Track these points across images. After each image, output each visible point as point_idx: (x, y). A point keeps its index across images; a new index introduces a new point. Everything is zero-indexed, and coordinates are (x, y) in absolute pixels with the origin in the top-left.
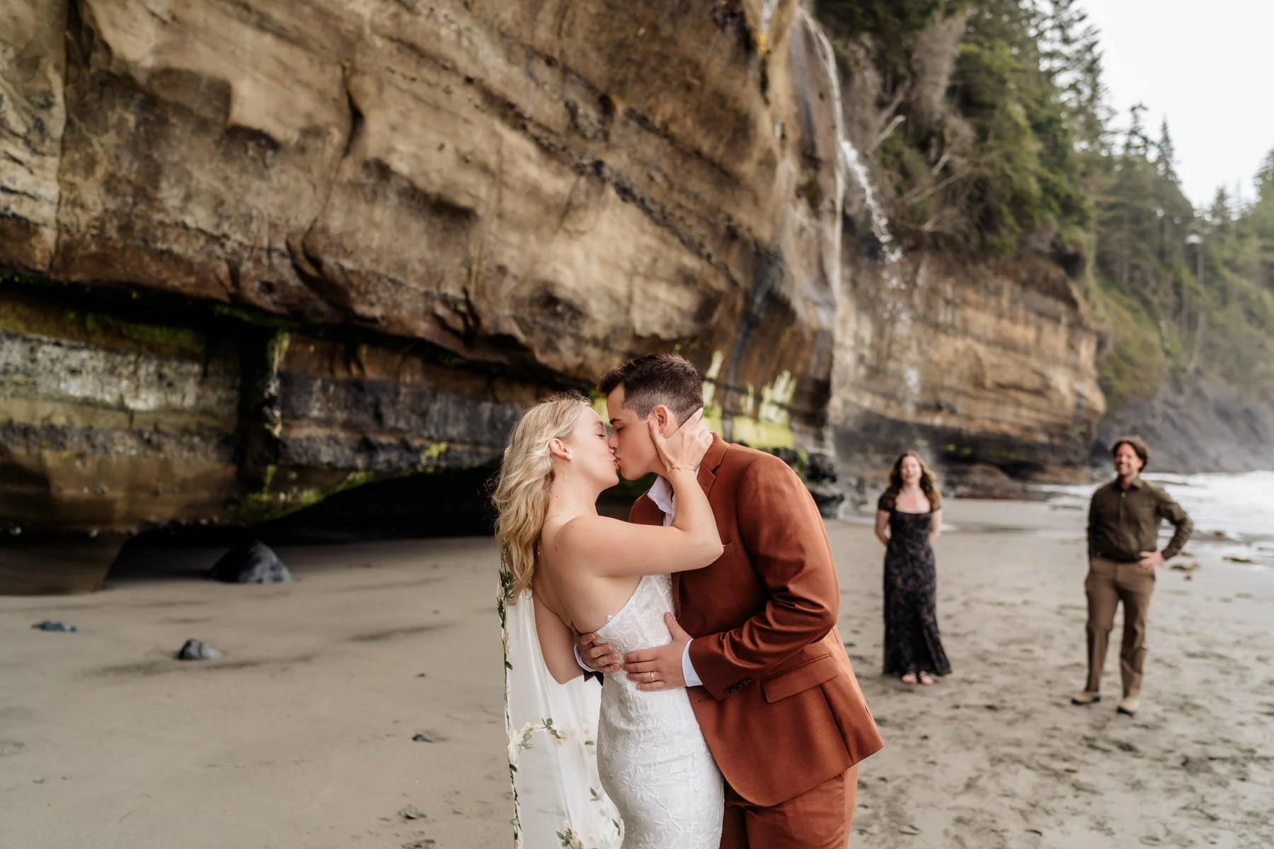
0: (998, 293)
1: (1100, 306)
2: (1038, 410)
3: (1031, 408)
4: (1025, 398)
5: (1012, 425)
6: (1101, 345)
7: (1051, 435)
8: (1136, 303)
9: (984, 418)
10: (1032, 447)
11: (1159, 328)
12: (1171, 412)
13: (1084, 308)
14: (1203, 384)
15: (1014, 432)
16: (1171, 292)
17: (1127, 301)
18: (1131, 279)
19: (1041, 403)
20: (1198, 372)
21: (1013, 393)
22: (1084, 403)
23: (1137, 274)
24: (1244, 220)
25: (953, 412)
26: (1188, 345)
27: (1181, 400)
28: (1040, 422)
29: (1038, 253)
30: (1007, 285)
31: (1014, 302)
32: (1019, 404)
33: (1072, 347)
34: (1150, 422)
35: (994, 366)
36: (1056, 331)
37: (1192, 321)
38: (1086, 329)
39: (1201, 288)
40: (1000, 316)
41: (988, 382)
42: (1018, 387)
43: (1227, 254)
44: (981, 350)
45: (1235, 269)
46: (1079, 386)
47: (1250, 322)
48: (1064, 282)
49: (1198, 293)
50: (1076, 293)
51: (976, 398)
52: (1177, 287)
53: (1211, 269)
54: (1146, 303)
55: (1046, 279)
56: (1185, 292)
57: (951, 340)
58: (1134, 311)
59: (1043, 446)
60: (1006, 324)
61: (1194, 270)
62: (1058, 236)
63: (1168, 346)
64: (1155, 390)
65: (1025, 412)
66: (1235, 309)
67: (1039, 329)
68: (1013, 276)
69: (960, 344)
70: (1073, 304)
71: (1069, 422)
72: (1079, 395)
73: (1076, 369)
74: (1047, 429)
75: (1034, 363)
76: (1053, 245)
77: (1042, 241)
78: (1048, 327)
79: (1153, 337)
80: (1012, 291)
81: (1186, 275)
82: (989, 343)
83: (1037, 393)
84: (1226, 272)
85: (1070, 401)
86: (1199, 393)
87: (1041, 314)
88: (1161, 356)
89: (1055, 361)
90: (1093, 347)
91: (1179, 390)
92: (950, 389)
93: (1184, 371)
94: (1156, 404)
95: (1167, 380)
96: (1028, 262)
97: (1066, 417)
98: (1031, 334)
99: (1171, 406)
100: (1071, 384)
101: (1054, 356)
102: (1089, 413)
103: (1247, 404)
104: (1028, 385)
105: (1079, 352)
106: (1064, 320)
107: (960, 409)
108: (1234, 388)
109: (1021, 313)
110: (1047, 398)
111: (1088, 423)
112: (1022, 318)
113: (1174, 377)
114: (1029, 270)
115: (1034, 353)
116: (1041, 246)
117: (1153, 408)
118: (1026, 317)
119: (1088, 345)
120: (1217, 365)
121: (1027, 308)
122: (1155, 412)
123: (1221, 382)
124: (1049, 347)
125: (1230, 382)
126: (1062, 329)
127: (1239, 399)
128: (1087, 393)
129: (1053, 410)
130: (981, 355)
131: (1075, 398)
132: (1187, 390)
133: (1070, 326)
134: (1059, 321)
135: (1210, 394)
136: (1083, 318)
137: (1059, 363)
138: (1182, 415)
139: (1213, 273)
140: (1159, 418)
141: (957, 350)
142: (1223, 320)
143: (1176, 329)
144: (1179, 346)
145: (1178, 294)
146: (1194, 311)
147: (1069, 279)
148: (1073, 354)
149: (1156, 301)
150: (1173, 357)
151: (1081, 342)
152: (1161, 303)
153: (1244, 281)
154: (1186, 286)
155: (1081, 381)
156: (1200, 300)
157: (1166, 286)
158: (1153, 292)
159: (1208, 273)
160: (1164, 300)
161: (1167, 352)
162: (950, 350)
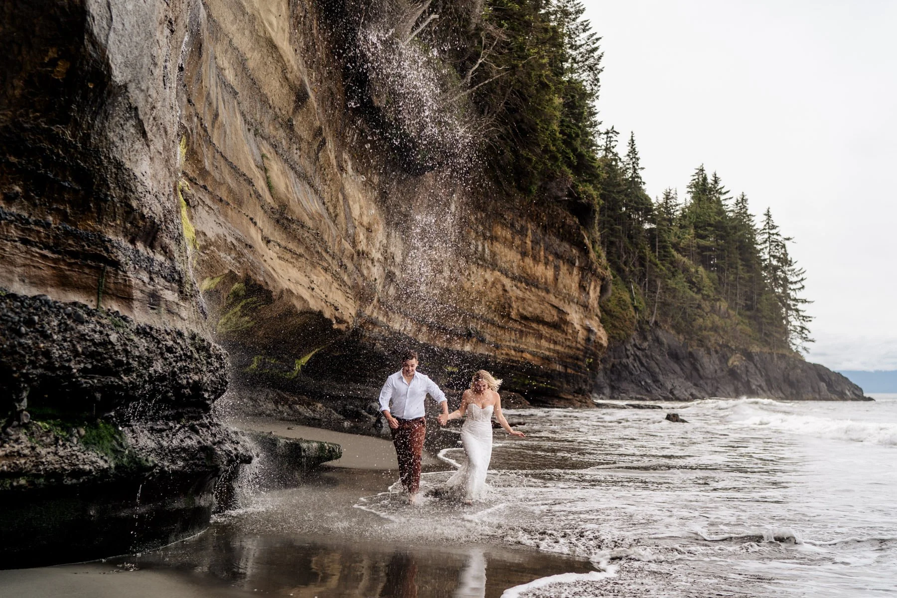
0: (522, 232)
1: (603, 256)
2: (555, 343)
3: (549, 340)
4: (544, 330)
5: (533, 354)
6: (603, 290)
7: (566, 367)
9: (509, 347)
10: (550, 375)
11: (630, 291)
12: (639, 353)
13: (592, 255)
14: (660, 333)
15: (535, 362)
16: (637, 264)
19: (560, 336)
20: (656, 322)
21: (534, 325)
22: (592, 337)
25: (481, 340)
26: (650, 304)
27: (645, 345)
28: (558, 352)
29: (557, 199)
30: (531, 226)
31: (535, 242)
32: (540, 336)
33: (582, 288)
34: (625, 361)
35: (518, 299)
36: (571, 273)
37: (652, 283)
38: (595, 273)
39: (658, 261)
40: (524, 254)
41: (513, 314)
42: (539, 320)
43: (673, 239)
44: (507, 282)
45: (680, 250)
46: (587, 322)
47: (691, 289)
48: (578, 229)
49: (656, 265)
50: (586, 241)
51: (502, 328)
52: (642, 259)
53: (664, 248)
54: (620, 271)
55: (564, 224)
56: (647, 264)
57: (481, 271)
59: (559, 375)
60: (529, 261)
61: (653, 248)
62: (574, 186)
63: (636, 304)
64: (629, 336)
65: (544, 343)
66: (681, 277)
67: (557, 268)
68: (535, 218)
69: (489, 276)
70: (584, 249)
71: (580, 354)
72: (589, 330)
73: (585, 306)
74: (562, 359)
75: (552, 298)
76: (570, 194)
77: (562, 190)
78: (564, 268)
79: (626, 297)
80: (534, 233)
81: (647, 251)
82: (513, 278)
83: (555, 326)
84: (673, 252)
85: (582, 335)
86: (657, 340)
87: (558, 256)
88: (632, 310)
89: (569, 299)
90: (598, 289)
91: (645, 339)
93: (648, 322)
94: (629, 347)
95: (636, 330)
96: (549, 207)
97: (578, 349)
98: (550, 274)
99: (639, 349)
100: (581, 319)
101: (569, 294)
102: (596, 347)
103: (690, 349)
104: (548, 319)
105: (588, 293)
106: (577, 264)
107: (488, 338)
108: (681, 337)
109: (542, 253)
110: (563, 332)
111: (595, 355)
112: (542, 258)
113: (641, 328)
114: (550, 216)
115: (552, 291)
116: (560, 194)
117: (626, 349)
118: (545, 257)
119: (595, 288)
120: (669, 320)
121: (546, 249)
122: (628, 353)
123: (673, 332)
124: (565, 287)
125: (678, 333)
126: (575, 272)
127: (685, 345)
128: (595, 329)
129: (568, 343)
130: (508, 288)
131: (585, 333)
132: (650, 338)
133: (581, 269)
134: (574, 264)
135: (664, 340)
136: (592, 263)
137: (573, 301)
138: (647, 356)
139: (665, 252)
140: (631, 358)
141: (486, 281)
142: (674, 286)
143: (641, 291)
144: (644, 304)
145: (643, 265)
146: (653, 278)
147: (581, 227)
148: (584, 294)
149: (627, 269)
150: (640, 312)
151: (590, 284)
152: (632, 272)
153: (685, 259)
154: (648, 259)
155: (591, 319)
156: (658, 270)
157: (634, 259)
158: (626, 263)
159: (662, 251)
160: (633, 269)
161: (636, 308)
162: (480, 281)
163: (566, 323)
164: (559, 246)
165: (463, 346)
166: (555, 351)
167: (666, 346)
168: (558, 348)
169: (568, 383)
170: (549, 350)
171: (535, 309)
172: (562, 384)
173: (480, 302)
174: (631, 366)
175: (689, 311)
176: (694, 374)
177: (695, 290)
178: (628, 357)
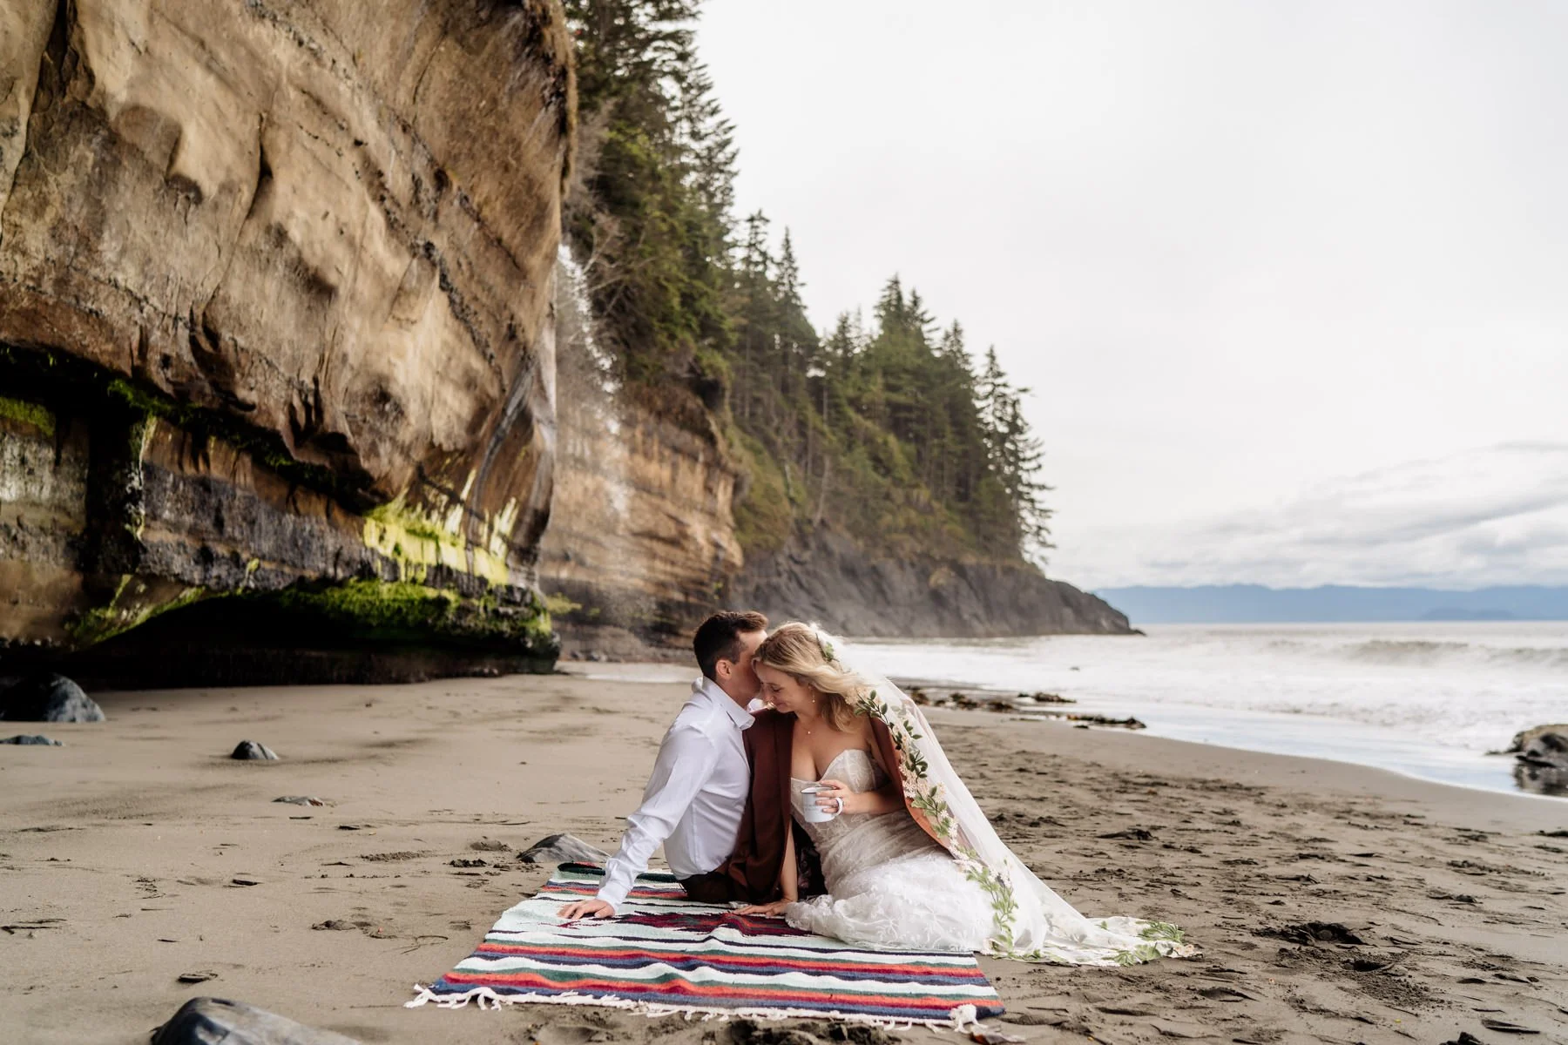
0: (634, 423)
1: (737, 442)
2: (673, 563)
3: (665, 560)
4: (660, 548)
5: (644, 580)
6: (737, 488)
7: (687, 594)
8: (759, 445)
10: (666, 606)
11: (784, 475)
12: (797, 569)
13: (722, 446)
14: (828, 538)
16: (795, 432)
17: (748, 440)
18: (752, 414)
19: (678, 554)
20: (823, 522)
21: (648, 542)
22: (721, 555)
23: (760, 410)
24: (868, 355)
25: (581, 563)
26: (813, 494)
27: (806, 556)
28: (675, 576)
29: (675, 378)
30: (641, 414)
31: (647, 434)
32: (653, 555)
33: (708, 490)
34: (775, 580)
36: (693, 471)
37: (817, 462)
38: (724, 469)
39: (826, 428)
40: (634, 451)
42: (652, 535)
43: (851, 392)
45: (859, 410)
46: (715, 535)
47: (875, 469)
48: (703, 413)
49: (823, 434)
50: (714, 428)
52: (802, 425)
53: (836, 406)
54: (768, 443)
55: (683, 408)
56: (810, 433)
57: (580, 477)
58: (757, 452)
59: (679, 604)
60: (639, 459)
61: (820, 410)
62: (697, 359)
63: (792, 493)
64: (780, 543)
65: (659, 565)
66: (860, 451)
67: (675, 466)
68: (647, 403)
70: (710, 439)
71: (706, 577)
72: (717, 546)
73: (712, 514)
74: (682, 585)
75: (670, 507)
76: (692, 370)
77: (681, 365)
78: (684, 465)
79: (778, 483)
80: (645, 423)
81: (810, 412)
83: (673, 542)
84: (851, 412)
85: (707, 552)
86: (824, 548)
87: (676, 450)
88: (786, 503)
89: (691, 506)
90: (730, 489)
91: (806, 546)
92: (578, 536)
93: (810, 522)
94: (781, 559)
95: (793, 533)
96: (664, 388)
97: (703, 571)
98: (666, 473)
99: (796, 562)
100: (707, 532)
101: (690, 499)
102: (726, 567)
103: (874, 562)
104: (663, 533)
105: (716, 496)
106: (701, 458)
107: (589, 561)
108: (861, 543)
109: (656, 448)
110: (683, 549)
111: (725, 578)
112: (656, 455)
113: (800, 530)
114: (665, 398)
115: (669, 495)
116: (678, 371)
117: (777, 564)
118: (661, 454)
119: (725, 488)
120: (843, 517)
121: (662, 442)
122: (781, 568)
123: (847, 535)
124: (685, 489)
125: (856, 536)
126: (699, 468)
127: (866, 556)
128: (724, 544)
129: (690, 563)
131: (712, 549)
132: (813, 545)
133: (707, 465)
134: (696, 459)
135: (836, 549)
136: (721, 457)
137: (695, 508)
138: (808, 573)
139: (838, 412)
140: (785, 576)
141: (586, 490)
142: (849, 466)
143: (801, 474)
144: (804, 494)
145: (803, 434)
146: (819, 453)
147: (707, 411)
148: (710, 498)
149: (780, 441)
150: (799, 506)
151: (718, 484)
152: (786, 444)
153: (869, 424)
154: (811, 425)
155: (718, 529)
156: (826, 443)
157: (790, 424)
158: (777, 430)
159: (833, 412)
160: (788, 440)
161: (792, 501)
162: (580, 489)
163: (685, 536)
164: (678, 436)
165: (558, 572)
166: (672, 574)
167: (837, 556)
168: (678, 570)
169: (689, 614)
170: (665, 573)
171: (647, 521)
172: (681, 616)
173: (578, 514)
174: (784, 588)
175: (872, 503)
176: (879, 598)
177: (882, 471)
178: (779, 574)
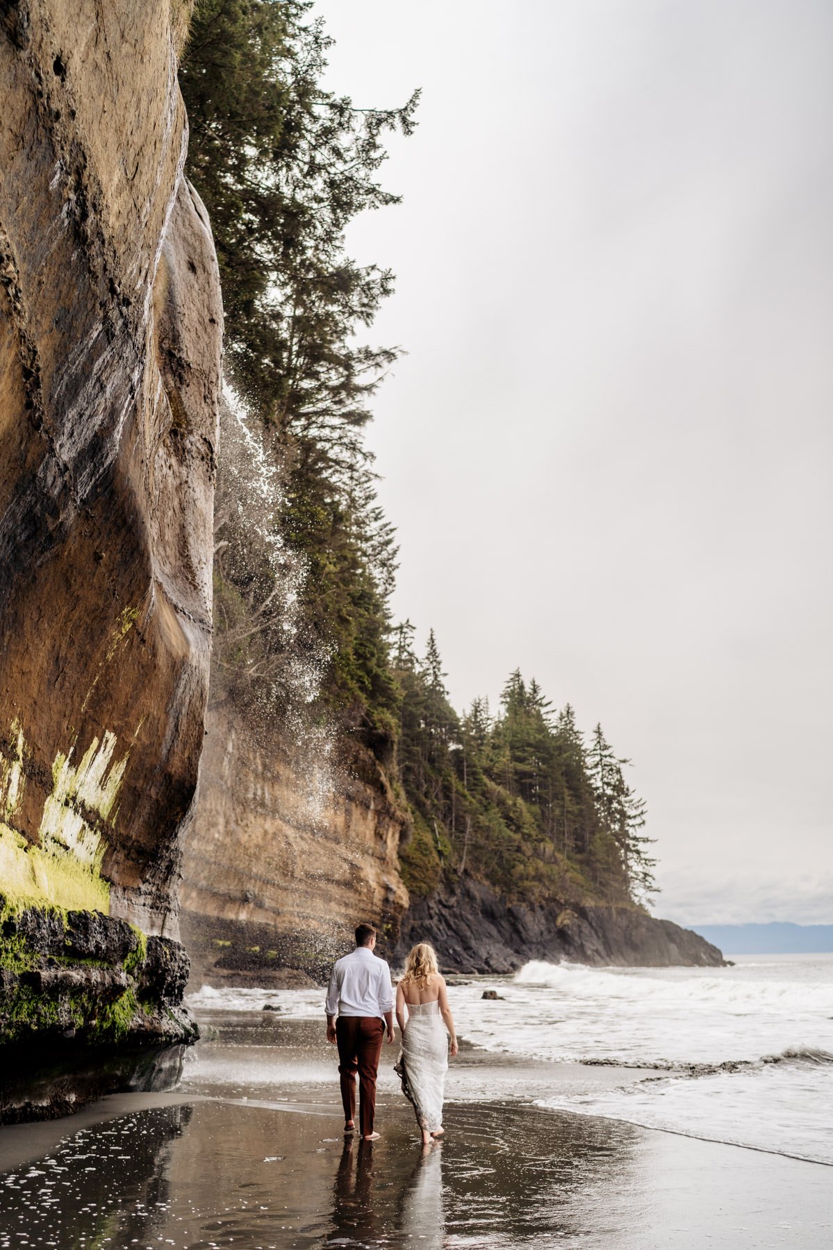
1: (402, 795)
2: (348, 905)
3: (339, 902)
4: (334, 890)
5: (320, 921)
6: (403, 836)
9: (292, 913)
11: (433, 831)
12: (445, 912)
13: (390, 795)
14: (471, 885)
15: (323, 930)
16: (441, 795)
19: (351, 896)
20: (465, 871)
21: (322, 885)
22: (391, 896)
23: (412, 777)
24: (497, 733)
25: (259, 905)
26: (458, 849)
27: (453, 900)
29: (349, 729)
32: (329, 898)
33: (379, 836)
34: (427, 922)
35: (303, 852)
36: (365, 819)
37: (460, 821)
38: (392, 817)
39: (467, 792)
41: (299, 873)
42: (327, 878)
43: (485, 763)
44: (291, 832)
45: (492, 778)
46: (385, 878)
47: (508, 826)
48: (374, 764)
49: (464, 796)
50: (383, 779)
51: (284, 889)
52: (447, 789)
53: (474, 774)
54: (420, 804)
55: (357, 759)
56: (454, 796)
57: (260, 820)
60: (315, 805)
61: (460, 776)
62: (369, 714)
63: (440, 847)
64: (432, 889)
65: (335, 907)
66: (495, 811)
67: (348, 812)
69: (270, 826)
70: (381, 789)
71: (377, 919)
72: (387, 888)
73: (382, 859)
75: (344, 851)
76: (364, 723)
77: (354, 717)
78: (356, 812)
79: (428, 838)
80: (323, 773)
81: (453, 779)
82: (297, 828)
83: (347, 885)
84: (485, 779)
85: (378, 894)
86: (467, 894)
87: (350, 798)
88: (435, 854)
89: (363, 850)
90: (397, 836)
91: (452, 893)
92: (258, 878)
93: (455, 871)
94: (432, 904)
95: (441, 880)
97: (374, 912)
98: (340, 820)
99: (445, 906)
100: (378, 875)
101: (362, 844)
102: (395, 909)
103: (509, 905)
104: (338, 876)
105: (385, 842)
106: (372, 807)
107: (267, 902)
108: (497, 889)
110: (357, 891)
111: (394, 919)
112: (331, 801)
113: (447, 879)
115: (343, 840)
116: (352, 722)
117: (429, 908)
118: (335, 800)
119: (393, 835)
120: (482, 867)
121: (336, 790)
122: (432, 912)
123: (487, 883)
124: (358, 835)
125: (494, 884)
126: (370, 815)
127: (502, 900)
128: (394, 887)
129: (362, 905)
130: (291, 840)
131: (383, 891)
132: (458, 891)
133: (378, 813)
134: (368, 807)
135: (477, 894)
136: (390, 805)
137: (367, 852)
138: (455, 916)
139: (475, 779)
140: (436, 918)
141: (266, 832)
142: (487, 824)
143: (446, 831)
144: (450, 847)
145: (447, 797)
146: (461, 813)
147: (377, 762)
148: (381, 843)
149: (428, 802)
150: (446, 858)
151: (387, 831)
152: (434, 805)
153: (500, 788)
154: (454, 790)
155: (389, 873)
156: (467, 803)
157: (436, 790)
158: (426, 795)
159: (471, 778)
160: (436, 802)
161: (440, 853)
162: (259, 832)
163: (360, 880)
164: (352, 784)
165: (237, 913)
166: (346, 916)
167: (478, 901)
168: (350, 911)
170: (340, 914)
171: (323, 865)
173: (258, 859)
174: (435, 929)
175: (506, 855)
176: (515, 936)
177: (513, 827)
178: (431, 918)
